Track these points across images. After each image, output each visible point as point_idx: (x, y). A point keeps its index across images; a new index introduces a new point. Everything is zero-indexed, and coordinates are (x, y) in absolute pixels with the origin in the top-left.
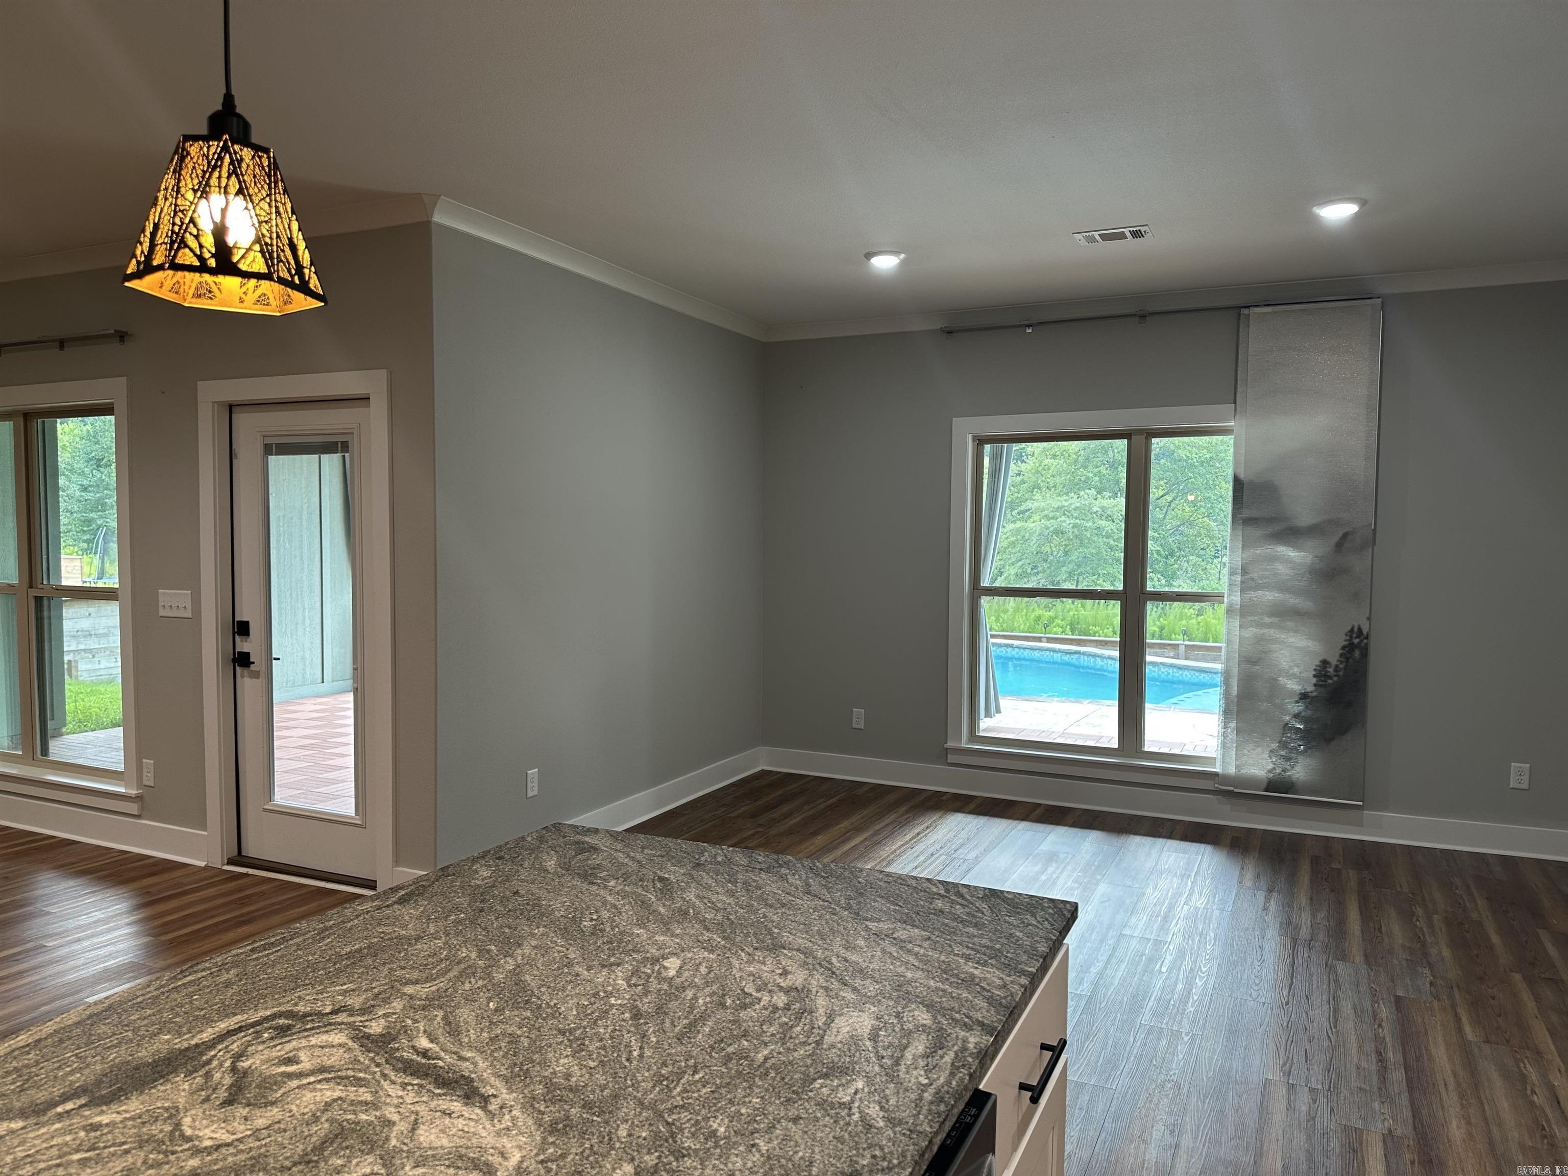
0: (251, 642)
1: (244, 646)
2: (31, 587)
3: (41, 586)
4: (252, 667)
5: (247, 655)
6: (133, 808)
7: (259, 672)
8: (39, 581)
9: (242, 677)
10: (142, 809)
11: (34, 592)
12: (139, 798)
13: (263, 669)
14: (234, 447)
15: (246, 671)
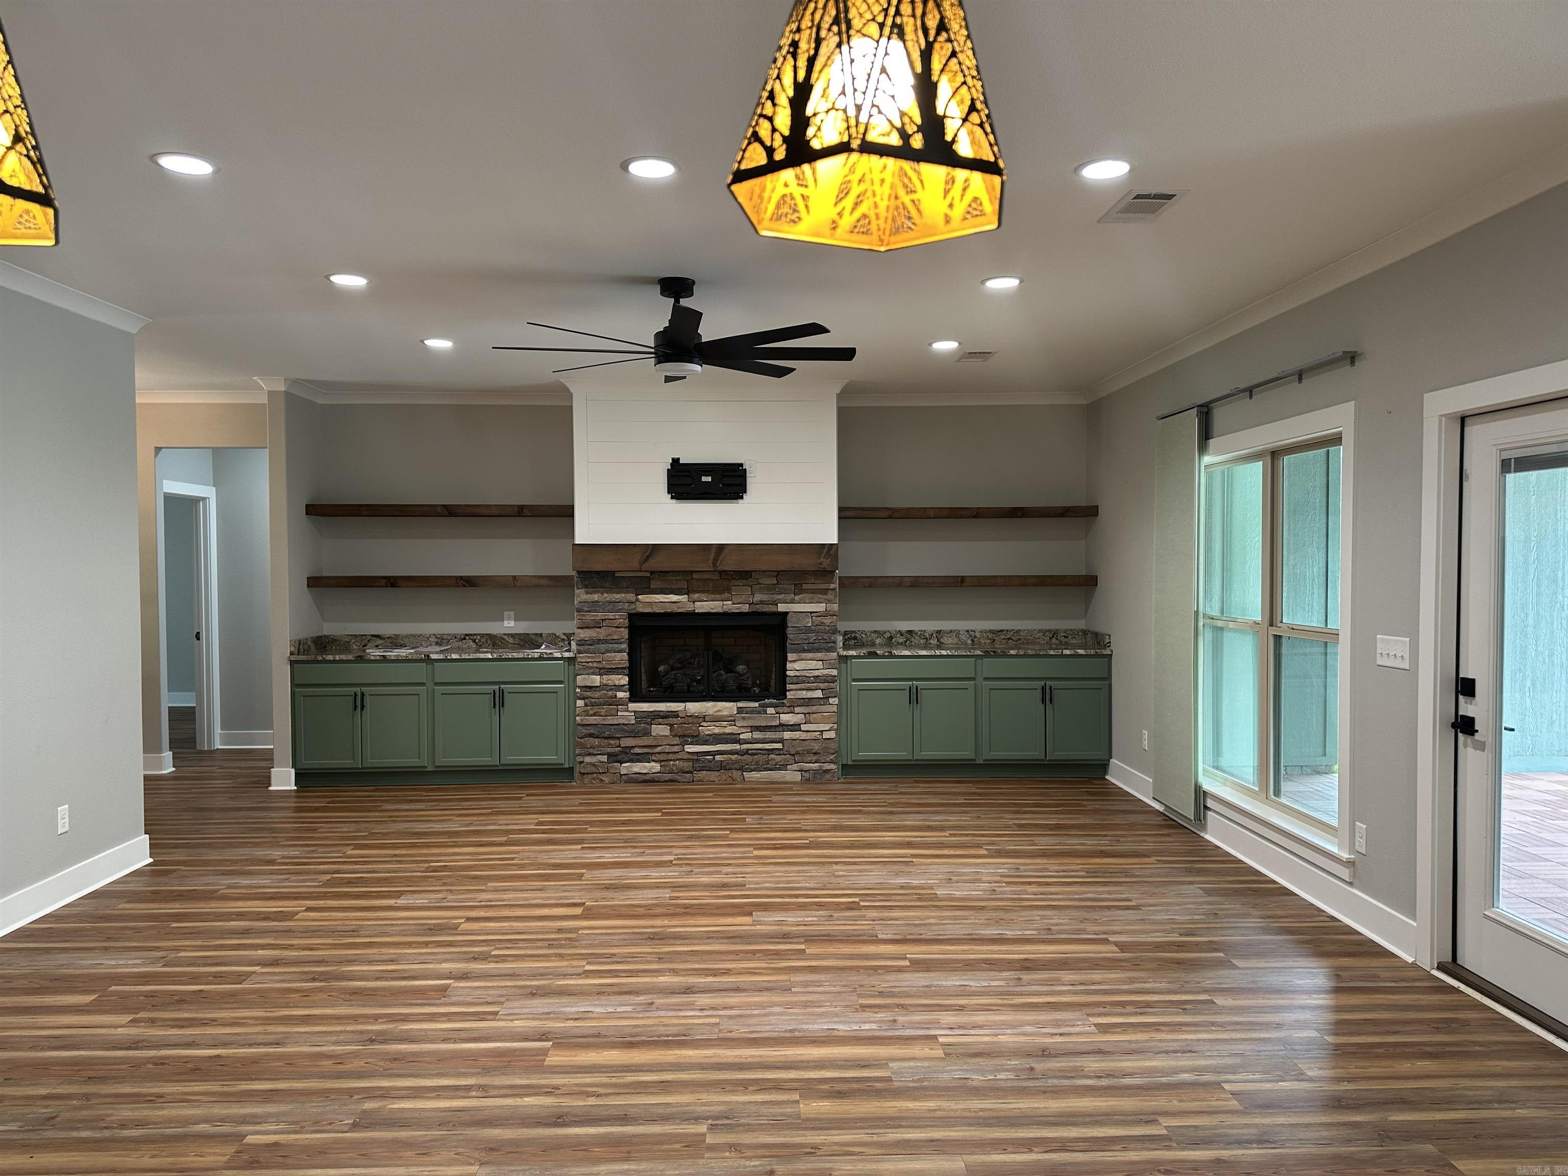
0: (1476, 705)
1: (1468, 708)
2: (1271, 625)
3: (1279, 625)
4: (1477, 736)
5: (1472, 720)
6: (1345, 873)
7: (1484, 743)
8: (1279, 620)
9: (1465, 746)
10: (1354, 875)
11: (1274, 631)
12: (1350, 864)
13: (1490, 740)
14: (1465, 468)
15: (1469, 739)
